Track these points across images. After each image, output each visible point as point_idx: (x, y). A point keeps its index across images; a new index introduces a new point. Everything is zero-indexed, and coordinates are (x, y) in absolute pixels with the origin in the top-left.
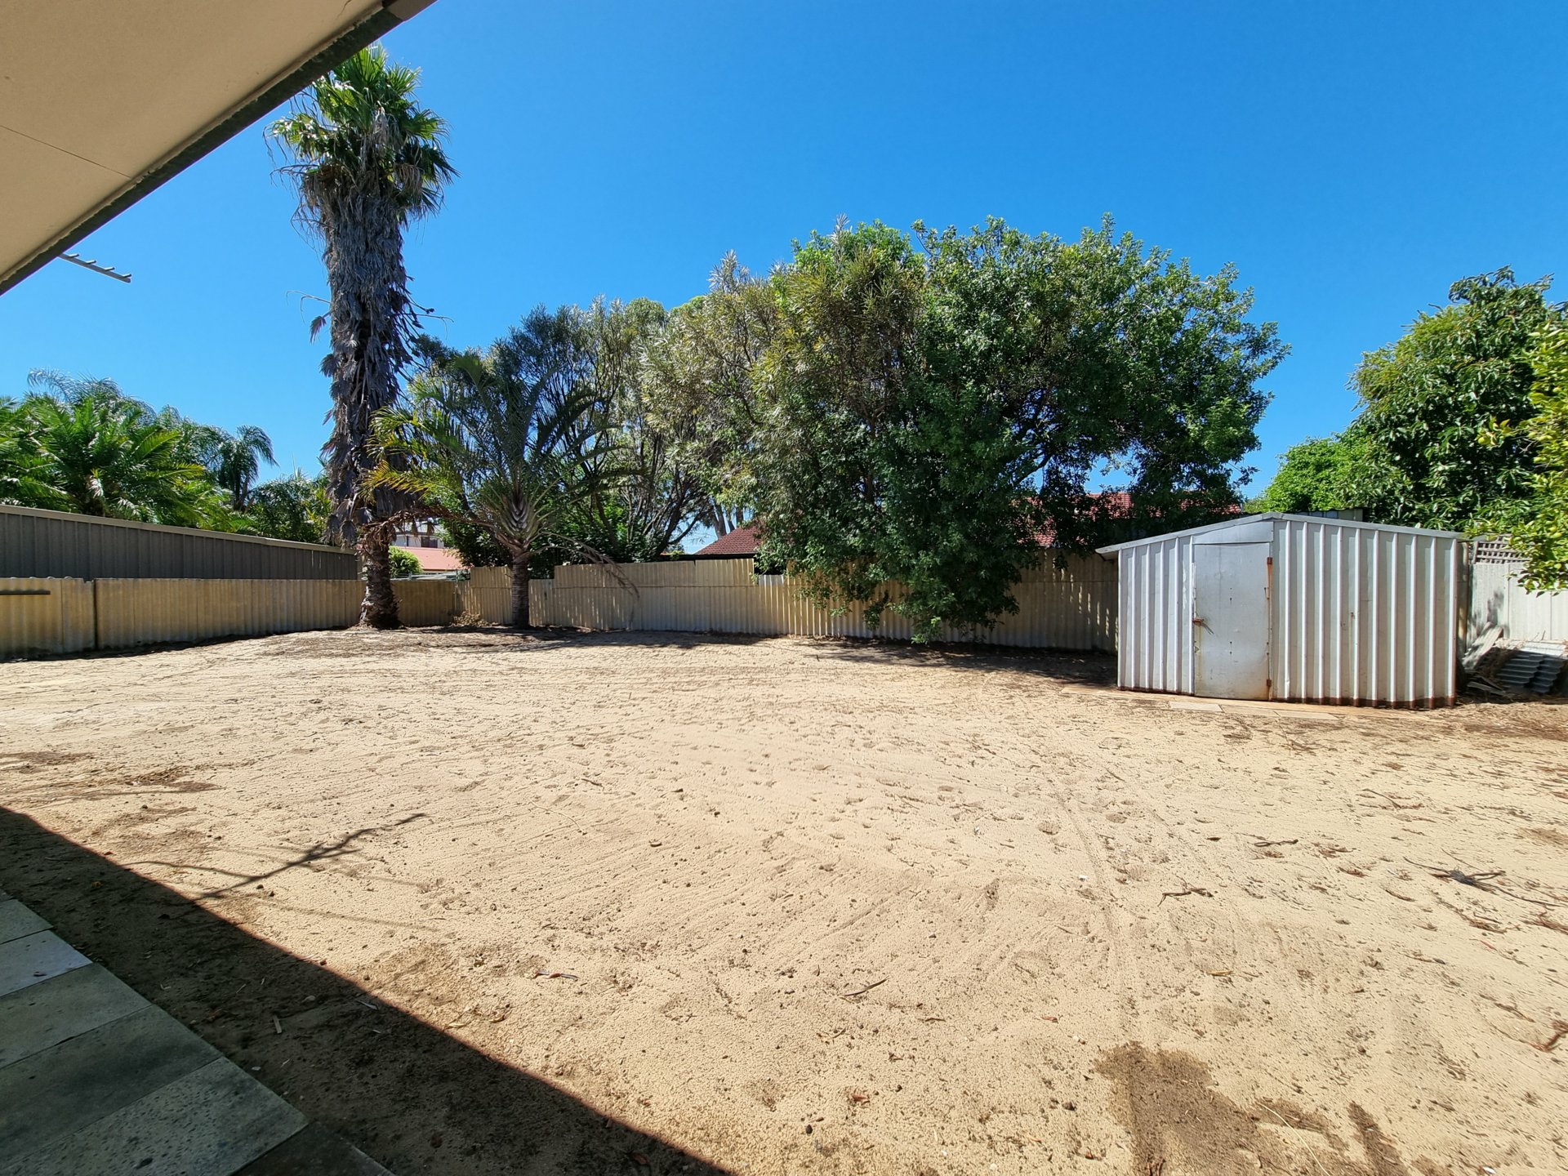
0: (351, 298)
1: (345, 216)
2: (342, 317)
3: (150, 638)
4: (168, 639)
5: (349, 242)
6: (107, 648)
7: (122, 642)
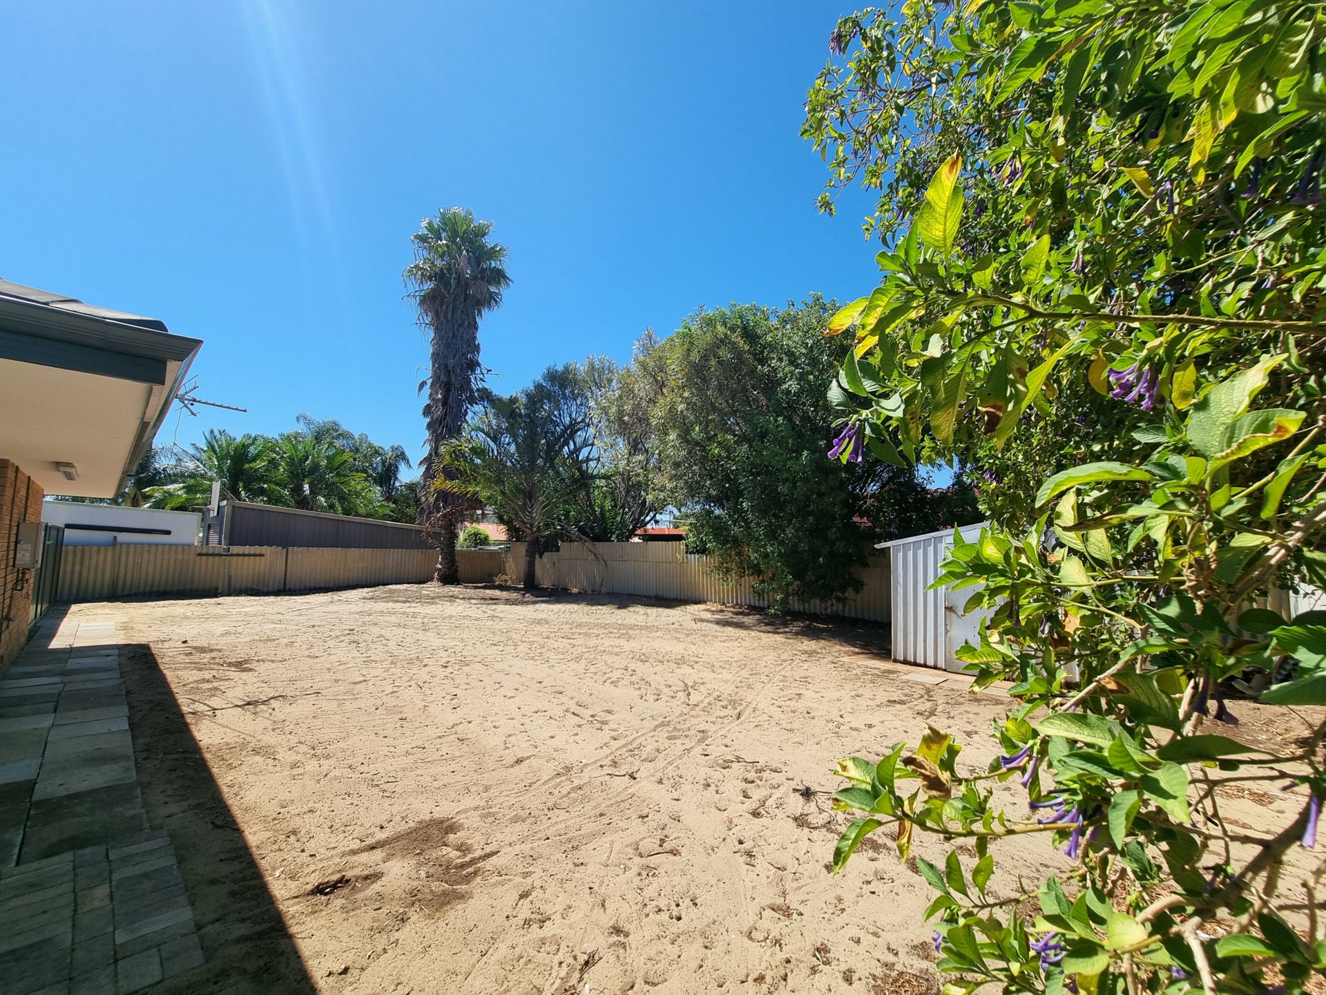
0: (442, 367)
1: (442, 318)
2: (436, 380)
3: (312, 585)
4: (322, 586)
5: (443, 333)
6: (290, 590)
7: (297, 587)
